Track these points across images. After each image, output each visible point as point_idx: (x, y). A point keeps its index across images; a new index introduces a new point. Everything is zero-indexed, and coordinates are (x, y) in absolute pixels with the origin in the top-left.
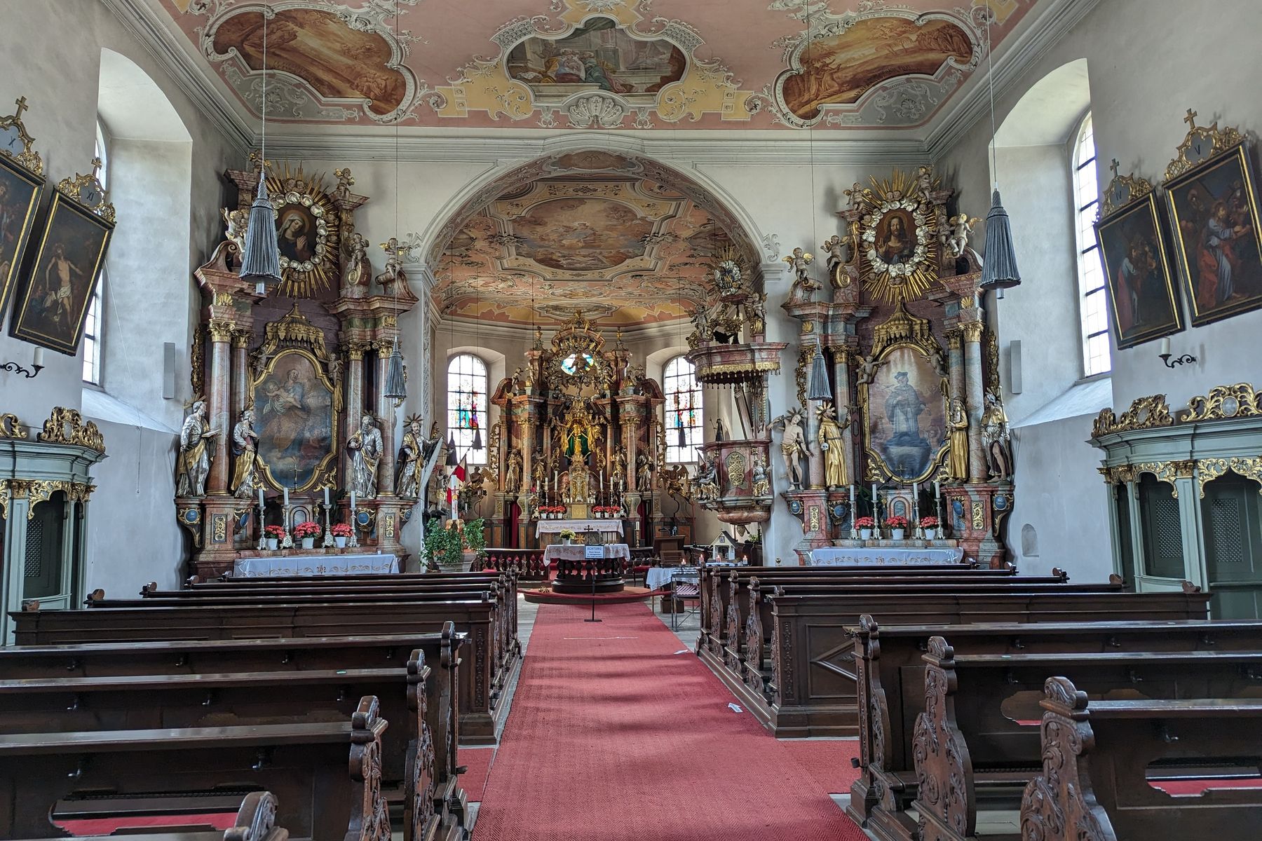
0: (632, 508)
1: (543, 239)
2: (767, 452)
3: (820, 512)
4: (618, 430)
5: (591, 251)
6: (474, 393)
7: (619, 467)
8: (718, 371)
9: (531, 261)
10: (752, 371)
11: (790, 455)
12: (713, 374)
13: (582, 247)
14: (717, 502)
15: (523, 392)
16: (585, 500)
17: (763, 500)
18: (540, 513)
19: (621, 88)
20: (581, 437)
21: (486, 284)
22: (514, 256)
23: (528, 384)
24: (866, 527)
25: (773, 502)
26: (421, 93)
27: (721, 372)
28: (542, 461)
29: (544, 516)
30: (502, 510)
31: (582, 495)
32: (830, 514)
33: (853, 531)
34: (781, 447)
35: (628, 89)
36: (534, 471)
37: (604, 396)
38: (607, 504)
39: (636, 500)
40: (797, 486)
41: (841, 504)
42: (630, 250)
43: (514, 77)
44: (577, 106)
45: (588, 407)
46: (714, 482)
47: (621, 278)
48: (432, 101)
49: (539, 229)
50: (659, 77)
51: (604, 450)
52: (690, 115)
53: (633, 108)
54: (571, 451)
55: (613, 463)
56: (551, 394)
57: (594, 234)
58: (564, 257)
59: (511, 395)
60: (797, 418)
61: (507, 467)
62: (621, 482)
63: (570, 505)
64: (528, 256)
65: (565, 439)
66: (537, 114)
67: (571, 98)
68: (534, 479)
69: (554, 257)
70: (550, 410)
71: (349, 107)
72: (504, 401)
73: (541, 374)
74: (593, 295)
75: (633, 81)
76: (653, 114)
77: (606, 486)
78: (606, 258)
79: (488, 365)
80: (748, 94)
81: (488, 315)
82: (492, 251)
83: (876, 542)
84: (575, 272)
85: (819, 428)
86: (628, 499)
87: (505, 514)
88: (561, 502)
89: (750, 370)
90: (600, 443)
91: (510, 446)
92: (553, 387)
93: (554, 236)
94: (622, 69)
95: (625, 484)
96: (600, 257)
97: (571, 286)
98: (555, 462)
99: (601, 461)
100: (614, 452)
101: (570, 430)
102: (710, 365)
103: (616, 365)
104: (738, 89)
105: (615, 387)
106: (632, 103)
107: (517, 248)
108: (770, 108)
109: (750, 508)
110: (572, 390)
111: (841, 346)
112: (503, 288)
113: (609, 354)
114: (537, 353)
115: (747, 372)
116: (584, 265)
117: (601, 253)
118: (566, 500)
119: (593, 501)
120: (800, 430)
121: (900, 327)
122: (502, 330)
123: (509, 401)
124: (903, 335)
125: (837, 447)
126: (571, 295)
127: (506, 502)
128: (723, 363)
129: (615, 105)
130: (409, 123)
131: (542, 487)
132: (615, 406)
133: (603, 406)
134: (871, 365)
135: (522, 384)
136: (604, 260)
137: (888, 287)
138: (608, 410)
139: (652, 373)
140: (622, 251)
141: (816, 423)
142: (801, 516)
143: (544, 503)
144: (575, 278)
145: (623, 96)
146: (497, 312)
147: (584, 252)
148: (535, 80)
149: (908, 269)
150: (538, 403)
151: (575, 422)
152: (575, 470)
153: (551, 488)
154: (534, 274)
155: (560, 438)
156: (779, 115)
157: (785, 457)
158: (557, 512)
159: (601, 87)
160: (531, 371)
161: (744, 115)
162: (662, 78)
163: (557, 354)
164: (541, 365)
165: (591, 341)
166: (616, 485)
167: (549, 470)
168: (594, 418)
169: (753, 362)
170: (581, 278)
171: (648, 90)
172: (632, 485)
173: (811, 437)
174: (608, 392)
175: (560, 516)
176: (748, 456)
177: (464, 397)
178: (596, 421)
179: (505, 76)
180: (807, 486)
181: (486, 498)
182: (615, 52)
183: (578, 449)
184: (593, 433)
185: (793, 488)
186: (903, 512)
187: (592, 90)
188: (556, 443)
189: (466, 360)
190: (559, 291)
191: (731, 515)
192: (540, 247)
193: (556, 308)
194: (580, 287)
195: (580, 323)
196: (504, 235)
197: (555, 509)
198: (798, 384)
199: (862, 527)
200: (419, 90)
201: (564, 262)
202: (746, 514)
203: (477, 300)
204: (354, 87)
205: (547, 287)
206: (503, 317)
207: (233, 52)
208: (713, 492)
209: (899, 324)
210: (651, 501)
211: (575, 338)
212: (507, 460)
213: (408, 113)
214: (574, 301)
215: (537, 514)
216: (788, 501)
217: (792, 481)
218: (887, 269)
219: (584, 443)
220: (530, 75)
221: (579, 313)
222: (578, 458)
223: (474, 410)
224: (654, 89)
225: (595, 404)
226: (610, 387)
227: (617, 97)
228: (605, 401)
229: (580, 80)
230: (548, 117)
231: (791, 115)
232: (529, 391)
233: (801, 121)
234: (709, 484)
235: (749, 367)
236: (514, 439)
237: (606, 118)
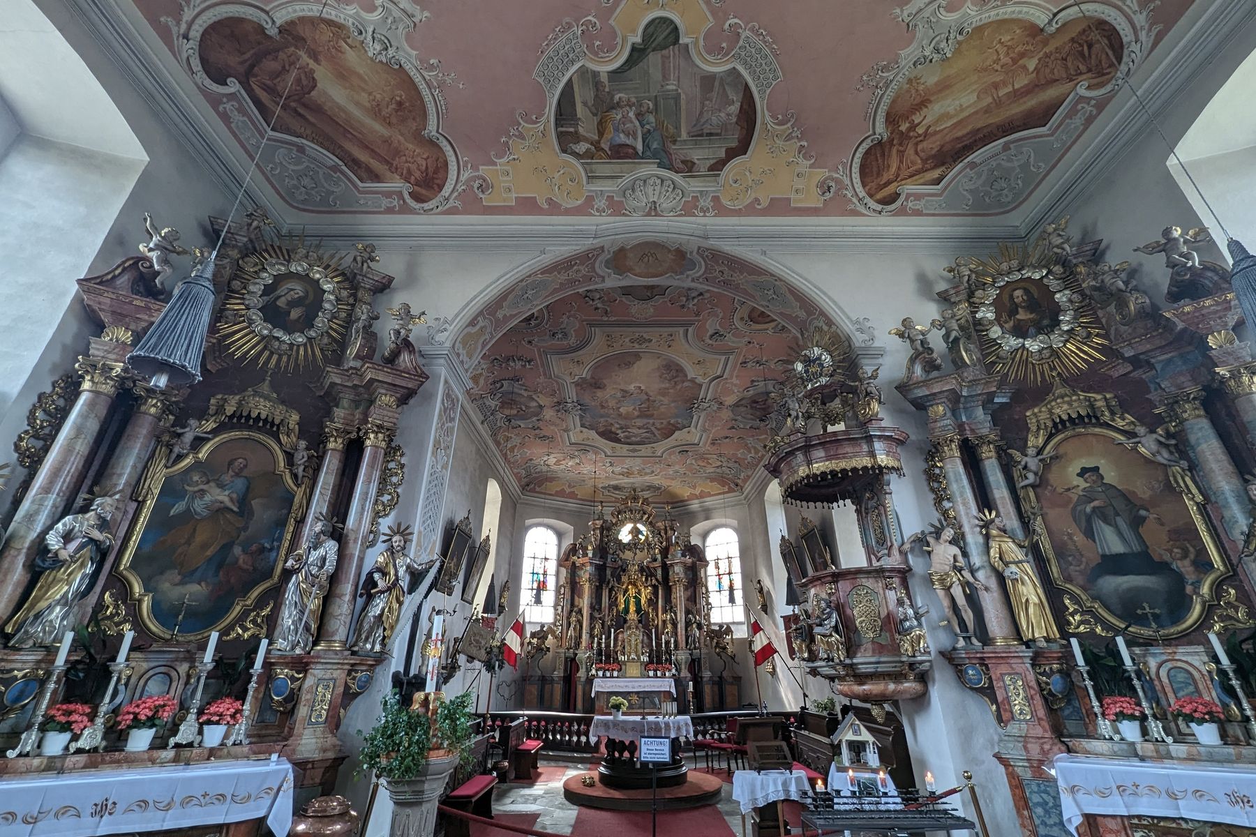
0: (683, 667)
1: (603, 407)
2: (905, 584)
3: (1026, 686)
4: (668, 591)
5: (645, 421)
6: (546, 559)
7: (669, 626)
8: (822, 469)
9: (593, 434)
10: (873, 467)
11: (948, 589)
12: (815, 475)
13: (638, 417)
14: (845, 666)
15: (585, 555)
16: (639, 658)
18: (597, 670)
19: (681, 166)
20: (635, 597)
21: (558, 463)
22: (579, 428)
23: (590, 548)
24: (1132, 717)
25: (931, 667)
26: (465, 176)
27: (828, 471)
28: (600, 619)
29: (600, 673)
30: (562, 667)
31: (636, 653)
32: (1042, 690)
33: (1104, 726)
34: (929, 580)
35: (688, 167)
36: (592, 629)
37: (655, 560)
38: (659, 662)
39: (687, 658)
40: (967, 639)
41: (1060, 671)
42: (680, 420)
43: (564, 151)
44: (633, 190)
45: (642, 570)
46: (837, 632)
47: (670, 455)
48: (476, 185)
49: (599, 393)
50: (724, 150)
51: (656, 609)
52: (757, 200)
53: (694, 192)
54: (627, 610)
55: (664, 622)
56: (610, 557)
57: (648, 400)
58: (621, 428)
59: (575, 558)
61: (569, 624)
62: (672, 640)
63: (624, 663)
64: (591, 428)
65: (621, 599)
66: (590, 199)
67: (627, 180)
68: (592, 636)
69: (613, 429)
70: (608, 572)
71: (388, 195)
72: (569, 563)
73: (601, 540)
74: (646, 474)
75: (696, 155)
76: (716, 199)
77: (659, 644)
78: (658, 429)
79: (560, 535)
80: (821, 174)
81: (561, 493)
82: (558, 421)
83: (1162, 748)
84: (632, 447)
85: (987, 548)
86: (679, 657)
87: (565, 670)
88: (616, 660)
89: (870, 465)
90: (652, 602)
91: (572, 605)
92: (611, 551)
93: (612, 403)
94: (684, 136)
95: (676, 642)
96: (653, 428)
97: (629, 462)
98: (612, 620)
99: (653, 620)
100: (665, 611)
101: (626, 591)
102: (809, 463)
103: (666, 534)
104: (811, 166)
105: (665, 552)
106: (694, 186)
107: (581, 417)
108: (845, 192)
110: (628, 555)
111: (987, 436)
112: (572, 466)
113: (659, 524)
114: (599, 523)
115: (865, 468)
116: (638, 439)
117: (654, 424)
118: (621, 658)
119: (645, 658)
121: (1075, 404)
122: (572, 505)
123: (574, 563)
124: (1083, 413)
126: (628, 474)
127: (566, 658)
128: (829, 458)
129: (674, 188)
130: (453, 211)
131: (599, 644)
132: (666, 568)
133: (654, 568)
134: (1036, 460)
135: (585, 549)
136: (656, 432)
137: (1030, 366)
138: (659, 572)
140: (672, 422)
141: (981, 540)
142: (988, 692)
143: (601, 660)
144: (632, 454)
145: (684, 177)
146: (568, 490)
147: (639, 422)
148: (588, 155)
149: (1056, 340)
150: (596, 565)
151: (630, 583)
152: (629, 628)
153: (608, 645)
154: (596, 450)
155: (616, 599)
156: (854, 200)
157: (941, 593)
158: (613, 670)
159: (660, 165)
160: (593, 538)
161: (815, 201)
162: (728, 150)
163: (616, 524)
164: (602, 533)
165: (645, 513)
166: (668, 643)
167: (606, 628)
168: (646, 580)
169: (872, 454)
170: (636, 454)
171: (711, 169)
172: (682, 643)
173: (977, 560)
174: (659, 557)
175: (615, 674)
176: (881, 592)
177: (537, 561)
178: (649, 583)
179: (554, 150)
180: (986, 639)
181: (550, 655)
182: (677, 98)
183: (632, 608)
184: (645, 594)
185: (961, 643)
186: (1191, 689)
187: (649, 169)
188: (613, 603)
189: (542, 530)
190: (617, 469)
192: (602, 416)
193: (616, 488)
194: (636, 464)
195: (635, 499)
196: (569, 401)
197: (611, 667)
198: (932, 490)
199: (1121, 716)
200: (462, 172)
201: (622, 435)
202: (892, 687)
203: (551, 479)
204: (393, 170)
205: (608, 465)
206: (573, 495)
207: (233, 86)
208: (838, 648)
209: (1064, 402)
210: (700, 659)
211: (631, 511)
212: (568, 618)
213: (451, 201)
214: (631, 480)
215: (594, 672)
216: (956, 666)
217: (958, 631)
218: (1024, 345)
219: (638, 602)
220: (582, 147)
221: (634, 490)
222: (632, 616)
223: (545, 574)
224: (718, 166)
225: (648, 567)
226: (661, 552)
227: (677, 178)
228: (657, 564)
229: (635, 155)
230: (601, 203)
231: (868, 200)
232: (590, 555)
233: (879, 207)
234: (831, 635)
235: (866, 462)
236: (576, 598)
237: (665, 204)
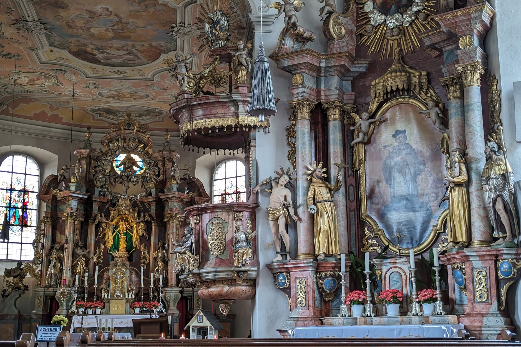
0: (172, 304)
1: (70, 27)
2: (253, 218)
3: (307, 285)
4: (163, 227)
5: (123, 43)
6: (26, 192)
7: (160, 263)
8: (200, 126)
9: (66, 54)
10: (236, 125)
11: (276, 220)
12: (194, 129)
13: (113, 38)
14: (194, 275)
15: (68, 187)
16: (124, 296)
17: (245, 272)
18: (77, 308)
20: (126, 234)
21: (31, 82)
22: (47, 48)
23: (72, 180)
24: (358, 302)
25: (258, 275)
27: (202, 127)
28: (84, 256)
29: (81, 310)
30: (41, 306)
31: (121, 290)
32: (319, 288)
33: (344, 308)
34: (268, 212)
36: (74, 267)
37: (150, 194)
38: (147, 299)
39: (176, 295)
40: (284, 256)
41: (331, 276)
42: (162, 43)
45: (134, 204)
46: (191, 251)
47: (162, 78)
49: (63, 13)
51: (148, 247)
54: (116, 247)
55: (155, 259)
56: (97, 191)
57: (120, 21)
58: (98, 49)
59: (56, 191)
60: (285, 179)
61: (49, 262)
62: (161, 277)
63: (109, 300)
64: (62, 47)
65: (110, 236)
68: (73, 274)
69: (88, 50)
70: (95, 207)
72: (49, 197)
73: (88, 171)
74: (140, 97)
77: (147, 282)
78: (141, 52)
79: (42, 164)
81: (40, 117)
82: (21, 39)
83: (368, 320)
84: (115, 69)
85: (308, 189)
86: (168, 295)
87: (45, 309)
88: (99, 298)
89: (233, 124)
90: (145, 239)
91: (54, 241)
92: (99, 184)
93: (80, 23)
95: (166, 280)
96: (134, 50)
97: (116, 85)
98: (99, 258)
99: (145, 258)
100: (156, 249)
101: (116, 227)
102: (191, 120)
103: (164, 165)
105: (161, 186)
107: (48, 37)
109: (231, 282)
110: (119, 189)
111: (334, 102)
112: (49, 87)
113: (157, 155)
114: (86, 152)
115: (229, 127)
116: (120, 60)
117: (133, 46)
118: (105, 295)
119: (132, 296)
120: (287, 192)
121: (397, 79)
122: (57, 130)
123: (54, 197)
124: (401, 87)
125: (327, 212)
126: (119, 96)
127: (46, 297)
128: (205, 116)
131: (82, 282)
132: (161, 204)
133: (149, 203)
134: (367, 123)
135: (68, 182)
136: (139, 55)
137: (385, 41)
138: (153, 207)
139: (201, 176)
140: (154, 44)
141: (305, 184)
142: (287, 290)
143: (83, 298)
144: (116, 76)
146: (50, 113)
147: (117, 43)
149: (407, 19)
150: (81, 199)
151: (122, 219)
152: (115, 265)
153: (91, 283)
154: (75, 71)
155: (105, 234)
157: (271, 223)
158: (95, 307)
160: (79, 169)
163: (106, 154)
164: (89, 164)
165: (140, 142)
166: (157, 281)
167: (91, 265)
168: (139, 215)
169: (236, 115)
170: (122, 76)
172: (173, 281)
173: (300, 200)
174: (154, 191)
175: (98, 311)
176: (230, 222)
178: (142, 219)
180: (295, 255)
183: (122, 245)
184: (138, 230)
185: (279, 258)
186: (399, 284)
188: (100, 240)
189: (19, 160)
190: (105, 92)
191: (211, 290)
192: (72, 36)
193: (109, 111)
194: (126, 88)
195: (129, 125)
196: (29, 19)
197: (94, 304)
198: (289, 144)
199: (353, 302)
201: (100, 56)
202: (226, 289)
203: (28, 100)
205: (92, 86)
206: (56, 119)
209: (397, 76)
210: (192, 297)
211: (124, 139)
212: (48, 255)
214: (124, 104)
215: (74, 309)
216: (274, 274)
217: (279, 250)
218: (385, 21)
219: (129, 240)
221: (129, 115)
222: (122, 253)
225: (141, 202)
226: (156, 186)
228: (150, 199)
232: (73, 188)
234: (185, 253)
235: (232, 121)
236: (58, 235)
